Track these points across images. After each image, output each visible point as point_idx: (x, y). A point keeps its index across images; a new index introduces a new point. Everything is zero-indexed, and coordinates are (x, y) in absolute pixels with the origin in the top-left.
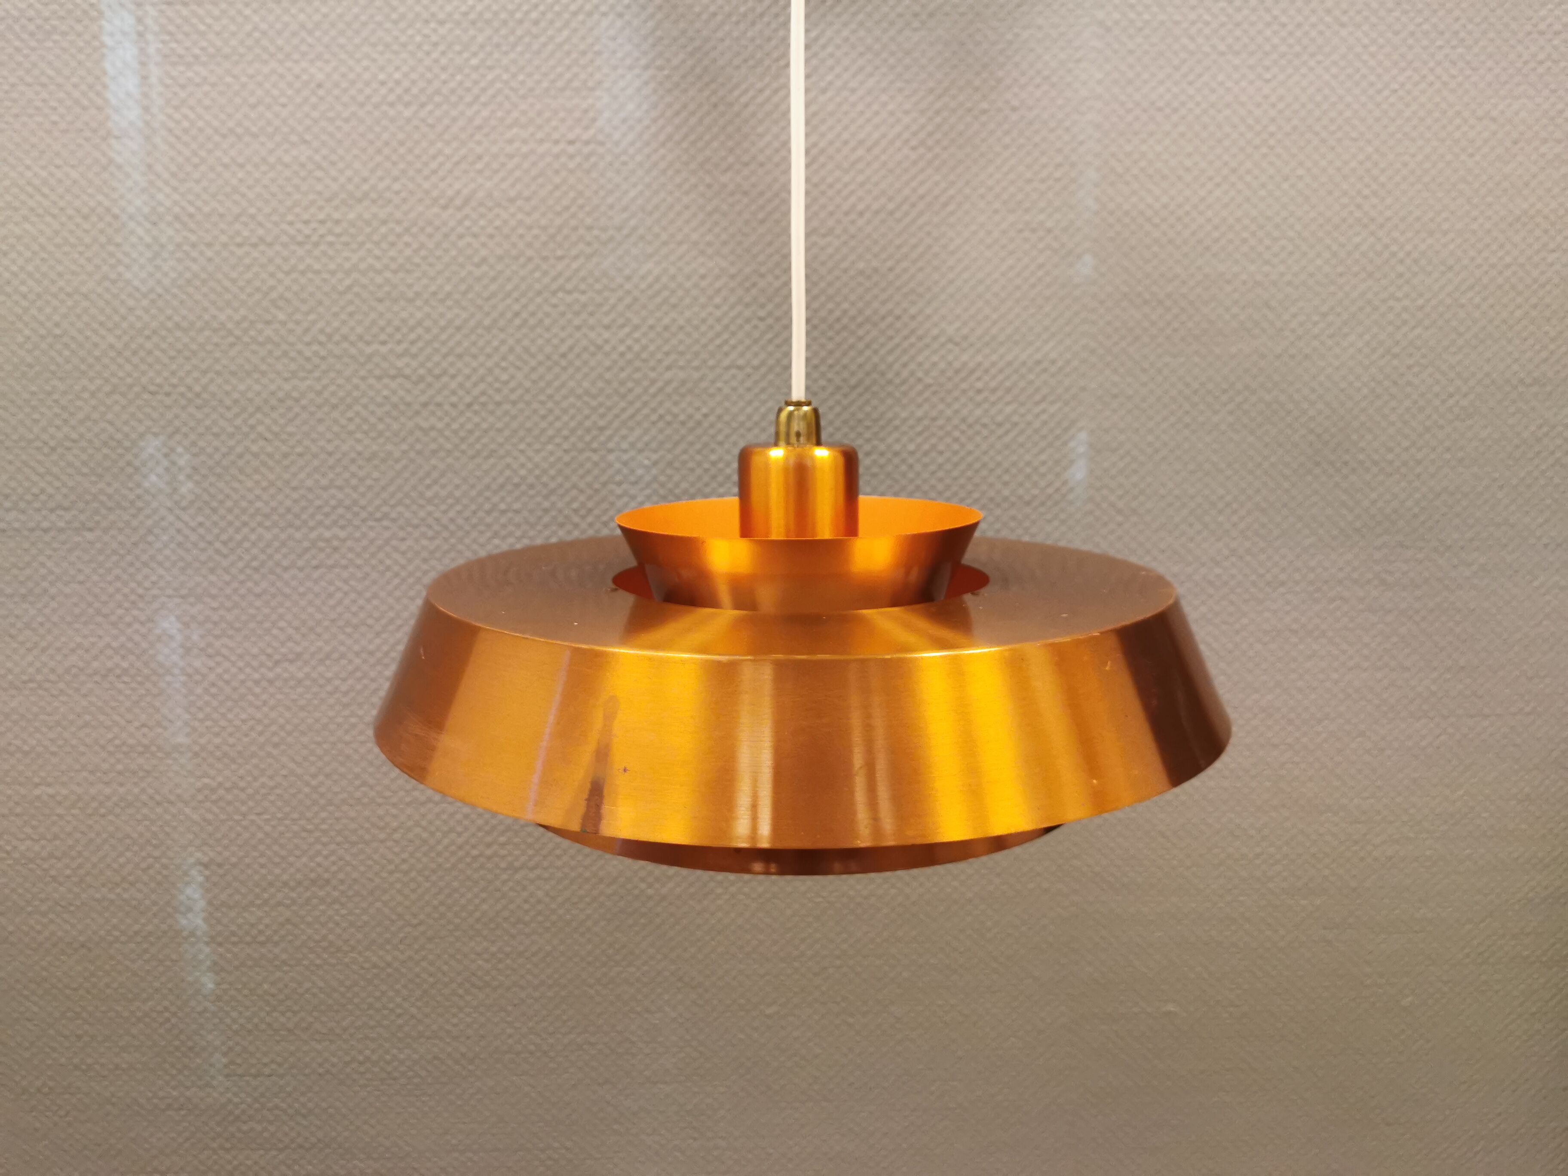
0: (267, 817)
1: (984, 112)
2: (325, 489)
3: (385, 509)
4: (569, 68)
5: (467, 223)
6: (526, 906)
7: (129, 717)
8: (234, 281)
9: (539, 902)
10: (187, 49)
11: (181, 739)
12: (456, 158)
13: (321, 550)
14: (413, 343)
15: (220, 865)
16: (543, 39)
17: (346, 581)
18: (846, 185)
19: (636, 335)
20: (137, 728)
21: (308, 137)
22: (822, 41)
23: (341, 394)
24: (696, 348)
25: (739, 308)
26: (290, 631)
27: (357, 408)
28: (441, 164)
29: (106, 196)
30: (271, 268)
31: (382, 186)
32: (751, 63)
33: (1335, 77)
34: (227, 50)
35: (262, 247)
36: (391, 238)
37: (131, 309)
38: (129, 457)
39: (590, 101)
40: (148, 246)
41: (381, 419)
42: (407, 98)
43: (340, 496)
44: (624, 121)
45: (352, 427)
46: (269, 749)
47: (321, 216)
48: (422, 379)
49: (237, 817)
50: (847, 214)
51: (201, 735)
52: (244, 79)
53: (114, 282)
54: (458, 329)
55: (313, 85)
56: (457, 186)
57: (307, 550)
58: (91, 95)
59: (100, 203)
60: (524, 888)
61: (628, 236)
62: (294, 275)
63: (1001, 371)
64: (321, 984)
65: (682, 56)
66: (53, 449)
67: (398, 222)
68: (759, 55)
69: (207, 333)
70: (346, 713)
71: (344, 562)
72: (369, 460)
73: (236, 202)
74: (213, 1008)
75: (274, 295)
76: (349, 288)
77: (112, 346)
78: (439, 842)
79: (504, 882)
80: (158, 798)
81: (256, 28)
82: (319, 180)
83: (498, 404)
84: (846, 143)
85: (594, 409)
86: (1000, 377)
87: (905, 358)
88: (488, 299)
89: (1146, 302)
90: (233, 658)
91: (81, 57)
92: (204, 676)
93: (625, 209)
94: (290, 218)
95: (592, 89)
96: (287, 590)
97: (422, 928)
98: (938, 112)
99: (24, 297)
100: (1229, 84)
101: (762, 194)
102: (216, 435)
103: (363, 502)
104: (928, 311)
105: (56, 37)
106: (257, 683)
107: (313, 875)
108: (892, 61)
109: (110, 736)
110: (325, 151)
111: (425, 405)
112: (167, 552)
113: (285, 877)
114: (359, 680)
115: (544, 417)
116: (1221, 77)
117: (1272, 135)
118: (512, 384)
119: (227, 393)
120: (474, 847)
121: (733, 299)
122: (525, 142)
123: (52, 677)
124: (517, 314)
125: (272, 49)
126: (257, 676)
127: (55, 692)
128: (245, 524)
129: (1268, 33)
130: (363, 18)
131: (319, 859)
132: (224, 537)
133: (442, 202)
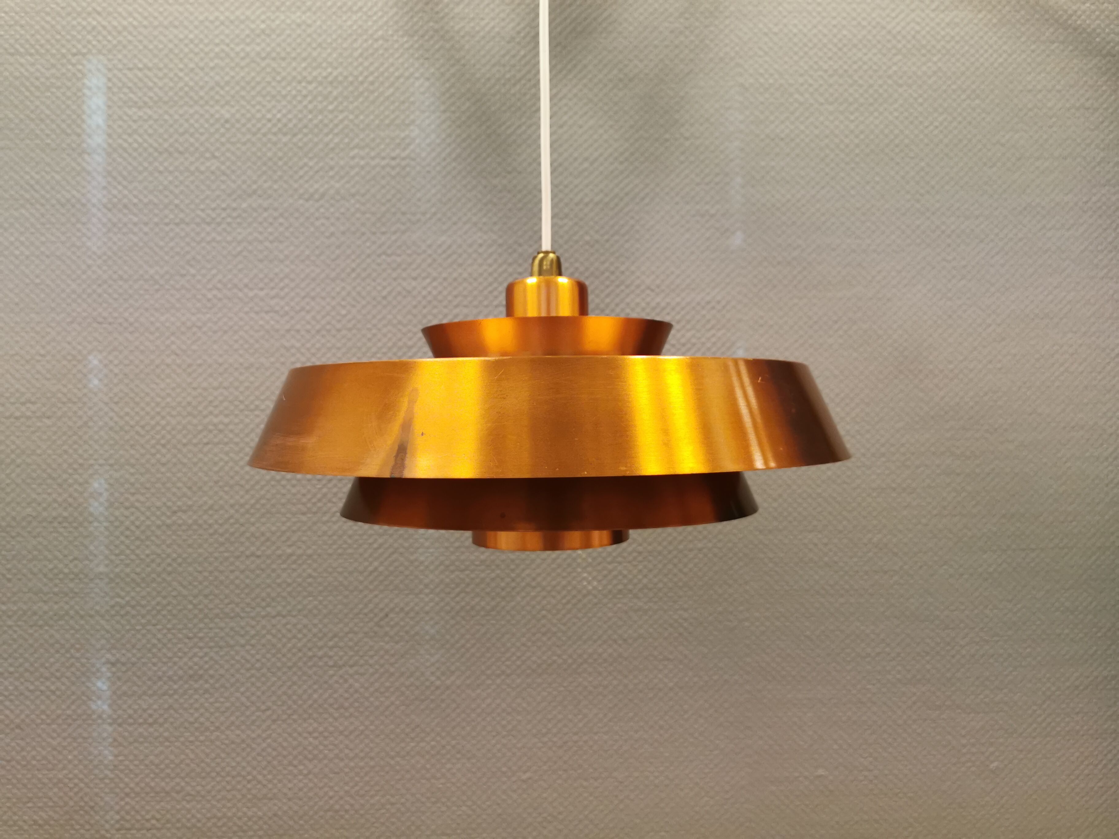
0: (159, 627)
1: (667, 140)
2: (216, 389)
3: (257, 403)
4: (393, 112)
5: (322, 210)
6: (346, 695)
7: (66, 552)
8: (161, 248)
9: (356, 691)
10: (140, 98)
11: (102, 569)
12: (316, 168)
13: (210, 431)
14: (282, 289)
15: (124, 664)
16: (376, 94)
17: (227, 454)
18: (576, 186)
19: (435, 284)
20: (71, 561)
21: (217, 154)
22: (560, 95)
23: (231, 323)
24: (475, 293)
25: (505, 267)
26: (185, 490)
27: (241, 333)
28: (306, 173)
29: (78, 191)
30: (187, 239)
31: (266, 185)
32: (513, 109)
33: (897, 118)
34: (166, 99)
35: (183, 226)
36: (271, 220)
37: (89, 267)
38: (80, 367)
39: (407, 132)
40: (104, 225)
41: (257, 341)
42: (285, 130)
43: (226, 393)
44: (429, 145)
45: (236, 346)
46: (164, 575)
47: (224, 205)
48: (287, 313)
49: (138, 628)
50: (577, 204)
51: (117, 566)
52: (176, 117)
53: (79, 248)
54: (314, 280)
55: (222, 121)
56: (316, 186)
57: (200, 432)
58: (74, 126)
59: (74, 196)
60: (346, 681)
61: (430, 219)
62: (203, 244)
63: (683, 309)
64: (192, 756)
65: (468, 104)
66: (27, 362)
67: (276, 209)
68: (519, 104)
69: (141, 282)
70: (222, 549)
71: (226, 440)
72: (247, 368)
73: (166, 196)
74: (112, 776)
75: (188, 257)
76: (240, 253)
77: (74, 292)
78: (284, 645)
79: (332, 676)
80: (82, 613)
81: (186, 85)
82: (223, 182)
83: (339, 331)
84: (576, 159)
85: (405, 334)
86: (683, 313)
87: (617, 300)
88: (333, 260)
89: (779, 263)
90: (143, 509)
91: (69, 102)
92: (122, 523)
93: (429, 201)
94: (202, 206)
95: (408, 125)
96: (185, 461)
97: (269, 713)
98: (637, 140)
99: (17, 257)
100: (827, 123)
101: (520, 191)
102: (142, 352)
103: (241, 398)
104: (633, 268)
105: (54, 90)
106: (159, 527)
107: (191, 672)
108: (606, 108)
109: (51, 566)
110: (228, 163)
111: (288, 331)
112: (102, 433)
113: (171, 673)
114: (232, 525)
115: (369, 340)
116: (821, 119)
117: (857, 155)
118: (349, 317)
119: (152, 323)
120: (310, 649)
121: (500, 261)
122: (362, 158)
123: (14, 524)
124: (353, 270)
125: (196, 98)
126: (159, 522)
127: (14, 534)
128: (158, 413)
129: (851, 91)
130: (258, 79)
131: (196, 659)
132: (142, 423)
133: (306, 196)
